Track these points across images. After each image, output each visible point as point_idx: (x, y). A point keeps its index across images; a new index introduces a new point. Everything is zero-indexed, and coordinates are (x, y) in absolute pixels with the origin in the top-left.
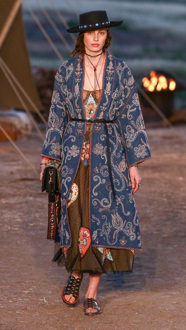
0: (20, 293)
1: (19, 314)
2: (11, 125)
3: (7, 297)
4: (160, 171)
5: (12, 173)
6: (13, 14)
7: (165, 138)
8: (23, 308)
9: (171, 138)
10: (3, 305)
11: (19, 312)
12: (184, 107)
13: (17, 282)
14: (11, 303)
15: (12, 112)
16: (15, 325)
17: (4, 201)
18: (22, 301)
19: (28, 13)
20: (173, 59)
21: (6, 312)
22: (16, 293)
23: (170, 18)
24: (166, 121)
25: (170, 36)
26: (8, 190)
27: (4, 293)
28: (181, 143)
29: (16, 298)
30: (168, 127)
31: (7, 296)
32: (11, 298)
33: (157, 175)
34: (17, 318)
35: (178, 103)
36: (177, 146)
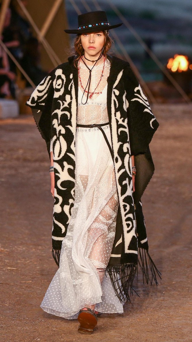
7: (185, 112)
10: (45, 254)
21: (48, 260)
24: (186, 98)
30: (186, 103)
33: (178, 144)
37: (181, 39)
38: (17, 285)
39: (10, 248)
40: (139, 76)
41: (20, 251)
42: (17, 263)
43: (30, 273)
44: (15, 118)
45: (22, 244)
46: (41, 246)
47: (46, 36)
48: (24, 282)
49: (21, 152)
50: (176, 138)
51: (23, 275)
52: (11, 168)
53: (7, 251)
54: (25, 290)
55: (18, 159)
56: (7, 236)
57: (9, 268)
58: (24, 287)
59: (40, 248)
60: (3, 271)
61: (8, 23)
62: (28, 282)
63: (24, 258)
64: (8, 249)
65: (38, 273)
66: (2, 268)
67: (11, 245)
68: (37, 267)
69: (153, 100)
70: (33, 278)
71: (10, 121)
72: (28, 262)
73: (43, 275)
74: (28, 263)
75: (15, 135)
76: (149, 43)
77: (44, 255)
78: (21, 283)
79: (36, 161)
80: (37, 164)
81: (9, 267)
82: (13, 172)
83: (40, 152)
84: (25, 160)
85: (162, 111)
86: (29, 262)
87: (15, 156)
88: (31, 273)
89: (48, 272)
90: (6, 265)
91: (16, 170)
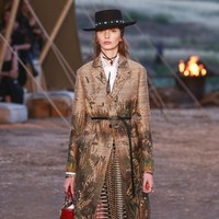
2: (63, 103)
4: (190, 146)
5: (62, 144)
6: (67, 8)
7: (196, 117)
9: (201, 117)
12: (213, 91)
15: (65, 92)
17: (54, 168)
19: (80, 7)
20: (207, 49)
23: (204, 14)
24: (197, 103)
25: (204, 30)
26: (58, 159)
28: (209, 122)
30: (198, 108)
33: (187, 149)
35: (208, 88)
36: (206, 124)
37: (194, 45)
44: (24, 122)
47: (55, 41)
49: (29, 156)
50: (185, 143)
52: (18, 171)
55: (25, 163)
69: (163, 105)
71: (20, 125)
75: (24, 138)
76: (160, 47)
79: (44, 164)
80: (45, 168)
82: (20, 176)
83: (48, 155)
84: (33, 164)
85: (173, 115)
87: (22, 160)
91: (23, 174)
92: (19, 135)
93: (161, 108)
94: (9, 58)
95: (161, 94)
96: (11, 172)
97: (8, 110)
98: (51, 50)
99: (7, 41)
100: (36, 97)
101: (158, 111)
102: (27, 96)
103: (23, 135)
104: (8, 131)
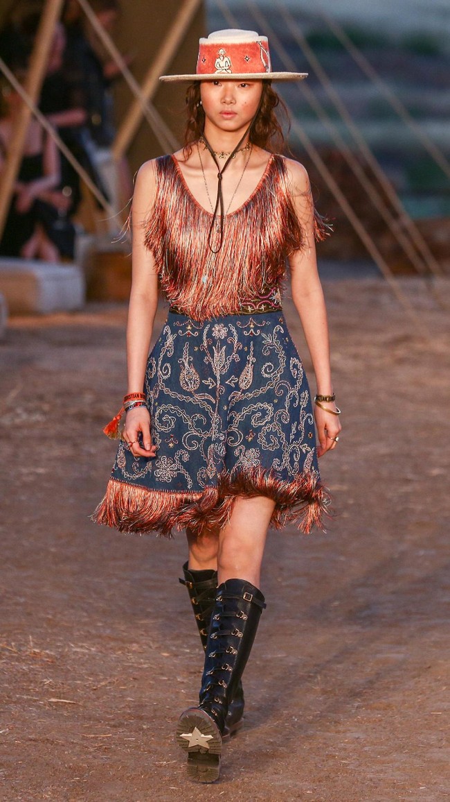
0: (187, 636)
1: (183, 683)
3: (157, 645)
6: (185, 16)
8: (192, 670)
11: (184, 678)
13: (181, 613)
14: (167, 657)
16: (175, 707)
18: (190, 653)
21: (154, 679)
22: (178, 637)
27: (151, 637)
29: (177, 646)
31: (158, 642)
32: (167, 648)
34: (178, 692)
38: (73, 743)
39: (58, 647)
40: (399, 204)
41: (84, 654)
42: (75, 688)
43: (107, 713)
44: (74, 311)
45: (87, 637)
46: (137, 643)
47: (156, 100)
48: (93, 736)
49: (88, 398)
51: (90, 719)
52: (62, 439)
53: (48, 656)
54: (94, 757)
55: (81, 417)
56: (50, 617)
57: (53, 700)
58: (92, 750)
59: (135, 647)
60: (39, 707)
61: (57, 62)
62: (103, 738)
63: (92, 674)
64: (51, 651)
65: (129, 714)
66: (35, 701)
67: (60, 641)
68: (128, 696)
69: (433, 265)
70: (114, 726)
71: (63, 319)
72: (103, 683)
73: (141, 718)
74: (103, 686)
75: (74, 355)
77: (145, 666)
78: (84, 738)
81: (54, 697)
82: (68, 451)
84: (99, 419)
86: (106, 686)
87: (72, 411)
88: (111, 714)
89: (155, 710)
90: (47, 693)
91: (75, 445)
92: (61, 344)
93: (428, 274)
94: (36, 147)
95: (428, 239)
96: (43, 439)
97: (34, 281)
98: (144, 123)
99: (29, 100)
100: (104, 245)
101: (420, 283)
102: (83, 244)
103: (74, 344)
104: (34, 334)
